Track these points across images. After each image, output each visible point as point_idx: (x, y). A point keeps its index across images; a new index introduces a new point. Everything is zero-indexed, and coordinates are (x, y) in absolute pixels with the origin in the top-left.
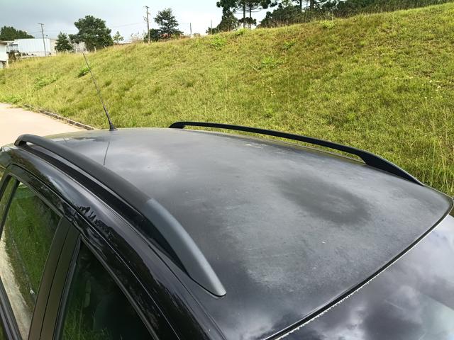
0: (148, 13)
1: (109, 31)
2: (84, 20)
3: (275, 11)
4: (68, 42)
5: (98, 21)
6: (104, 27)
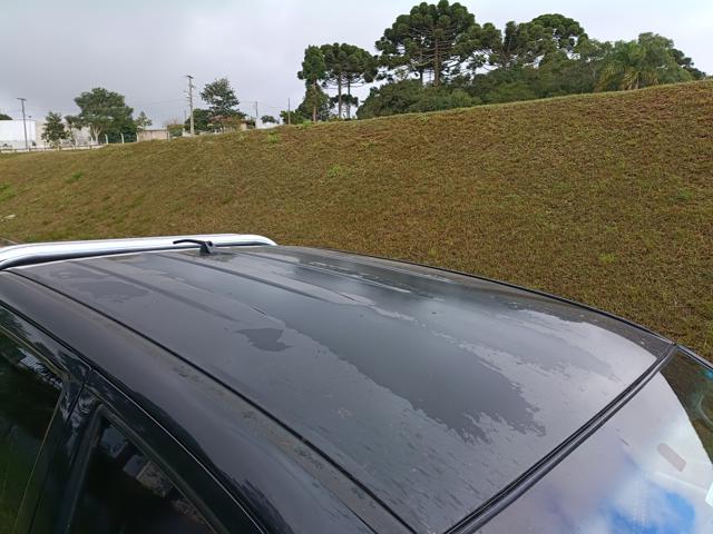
0: (191, 86)
2: (89, 94)
3: (382, 87)
5: (113, 95)
6: (122, 105)
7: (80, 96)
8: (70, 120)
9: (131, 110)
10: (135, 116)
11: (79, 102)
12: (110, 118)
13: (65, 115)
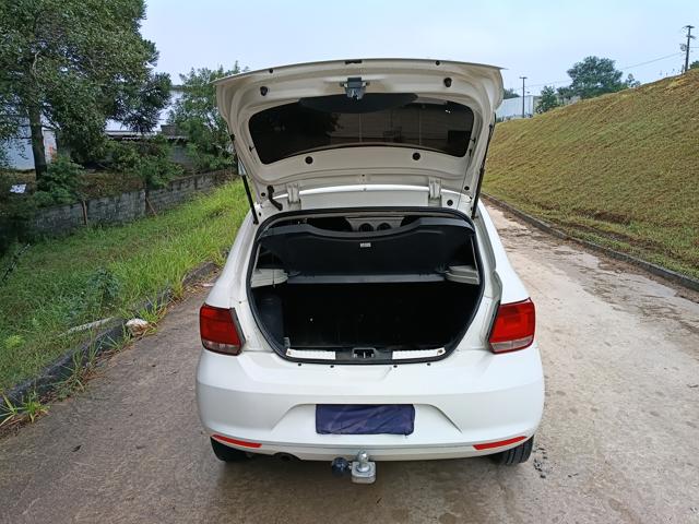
0: (689, 36)
1: (619, 75)
2: (581, 65)
4: (554, 98)
5: (603, 61)
6: (612, 70)
7: (571, 67)
8: (561, 91)
9: (620, 74)
10: (623, 79)
11: (572, 73)
12: (599, 84)
13: (558, 87)
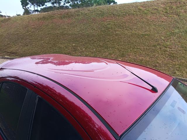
3: (44, 8)
